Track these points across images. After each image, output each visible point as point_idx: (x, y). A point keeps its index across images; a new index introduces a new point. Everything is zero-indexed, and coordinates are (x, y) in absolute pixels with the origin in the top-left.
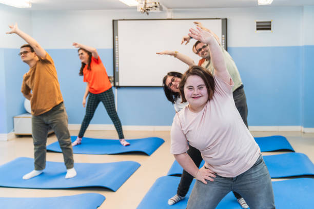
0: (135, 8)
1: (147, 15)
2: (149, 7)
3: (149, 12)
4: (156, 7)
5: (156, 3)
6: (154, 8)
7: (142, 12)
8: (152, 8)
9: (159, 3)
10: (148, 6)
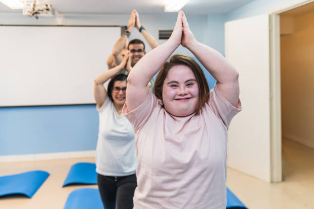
0: (20, 11)
1: (35, 19)
2: (39, 10)
3: (38, 15)
4: (48, 10)
5: (47, 5)
6: (45, 11)
7: (29, 16)
8: (42, 11)
9: (51, 6)
10: (37, 9)
